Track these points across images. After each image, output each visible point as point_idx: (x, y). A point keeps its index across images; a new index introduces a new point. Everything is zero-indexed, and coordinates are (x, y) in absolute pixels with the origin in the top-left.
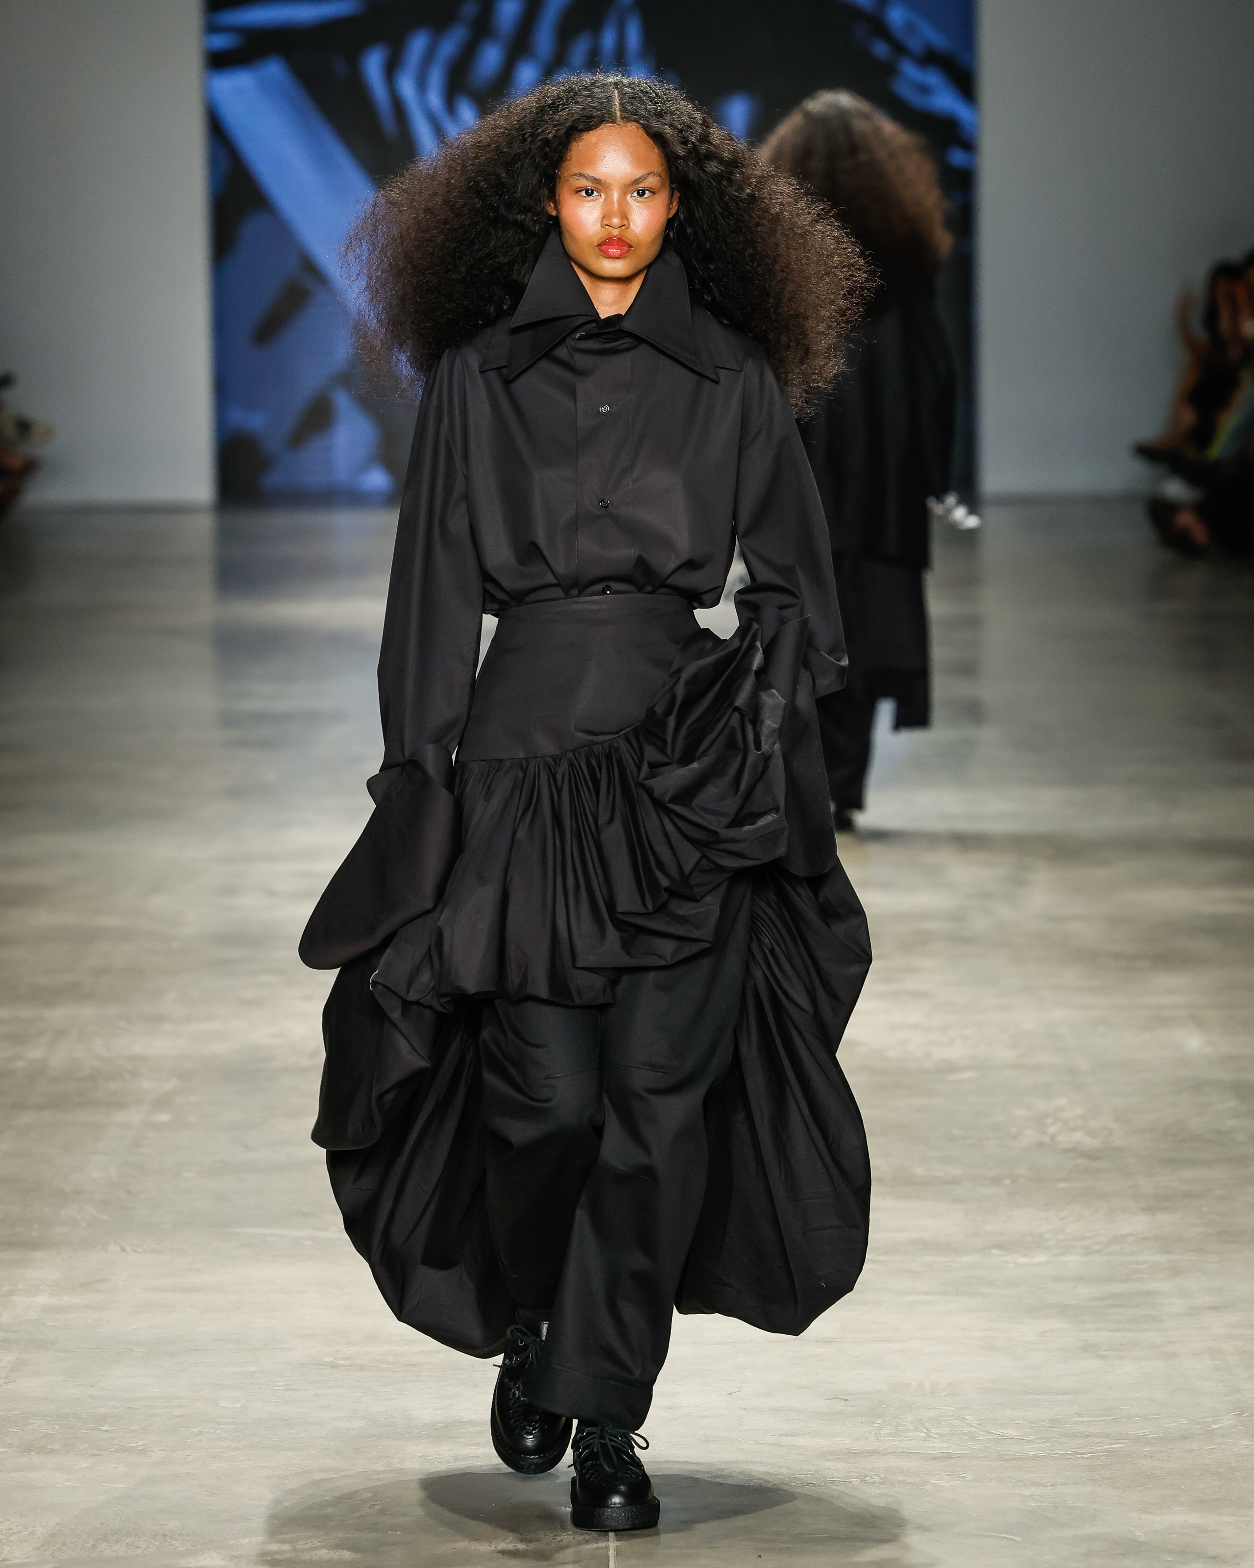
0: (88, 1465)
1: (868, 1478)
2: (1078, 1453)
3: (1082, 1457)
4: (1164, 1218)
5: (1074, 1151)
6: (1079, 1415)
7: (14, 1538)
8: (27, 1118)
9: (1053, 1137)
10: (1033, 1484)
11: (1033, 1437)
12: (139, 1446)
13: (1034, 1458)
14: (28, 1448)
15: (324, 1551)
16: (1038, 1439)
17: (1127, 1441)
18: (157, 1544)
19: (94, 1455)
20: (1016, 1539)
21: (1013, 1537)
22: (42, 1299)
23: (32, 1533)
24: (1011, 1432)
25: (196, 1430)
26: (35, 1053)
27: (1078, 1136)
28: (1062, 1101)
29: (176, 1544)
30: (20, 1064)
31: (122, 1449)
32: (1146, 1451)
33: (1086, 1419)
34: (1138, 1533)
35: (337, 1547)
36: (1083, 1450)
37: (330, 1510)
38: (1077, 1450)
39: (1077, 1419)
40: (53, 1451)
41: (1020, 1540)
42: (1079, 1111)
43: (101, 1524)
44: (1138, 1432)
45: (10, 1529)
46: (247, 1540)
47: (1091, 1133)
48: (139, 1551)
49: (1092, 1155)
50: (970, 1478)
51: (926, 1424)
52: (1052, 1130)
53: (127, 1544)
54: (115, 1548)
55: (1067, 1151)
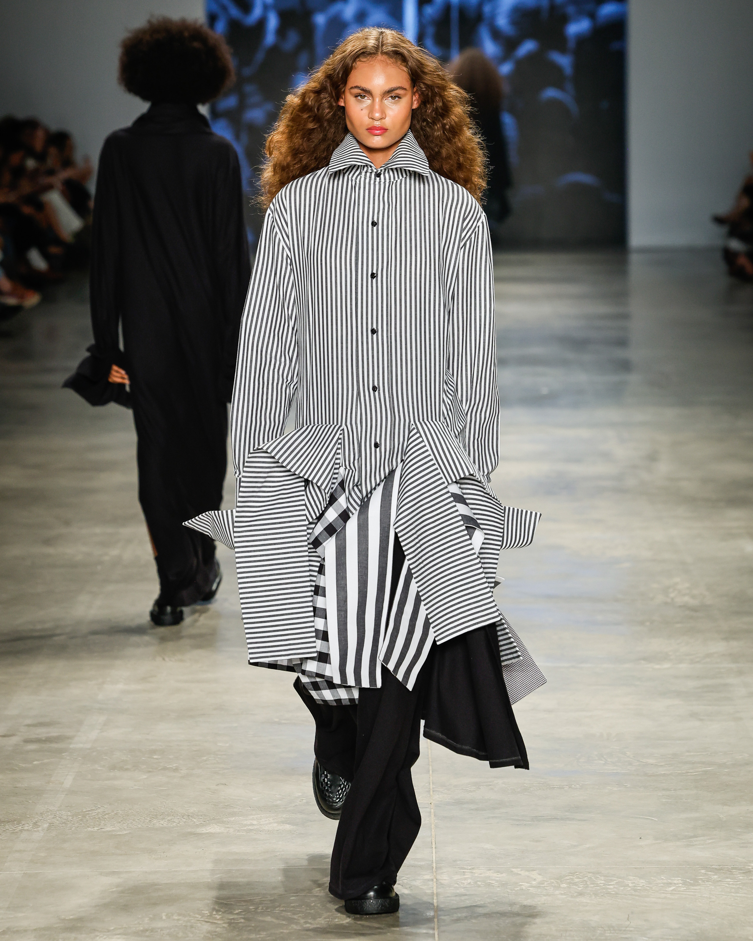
0: (146, 777)
1: (573, 786)
2: (688, 772)
3: (691, 775)
4: (734, 644)
5: (685, 607)
6: (688, 751)
7: (106, 816)
8: (111, 588)
9: (672, 599)
10: (664, 790)
11: (663, 764)
12: (174, 767)
13: (664, 775)
14: (113, 768)
15: (276, 825)
16: (667, 764)
17: (715, 766)
18: (185, 820)
19: (150, 772)
20: (655, 819)
21: (652, 818)
22: (121, 686)
23: (116, 814)
24: (651, 761)
25: (204, 758)
26: (114, 552)
27: (686, 599)
28: (677, 580)
29: (195, 820)
30: (106, 558)
31: (165, 769)
32: (725, 772)
33: (692, 754)
34: (721, 816)
35: (283, 822)
36: (691, 771)
37: (279, 802)
38: (688, 771)
39: (687, 754)
40: (127, 770)
41: (657, 820)
42: (687, 585)
43: (154, 809)
44: (721, 761)
45: (105, 812)
46: (234, 819)
47: (693, 597)
48: (175, 824)
49: (694, 609)
50: (629, 786)
51: (605, 757)
52: (672, 595)
53: (168, 820)
54: (162, 822)
55: (680, 607)
